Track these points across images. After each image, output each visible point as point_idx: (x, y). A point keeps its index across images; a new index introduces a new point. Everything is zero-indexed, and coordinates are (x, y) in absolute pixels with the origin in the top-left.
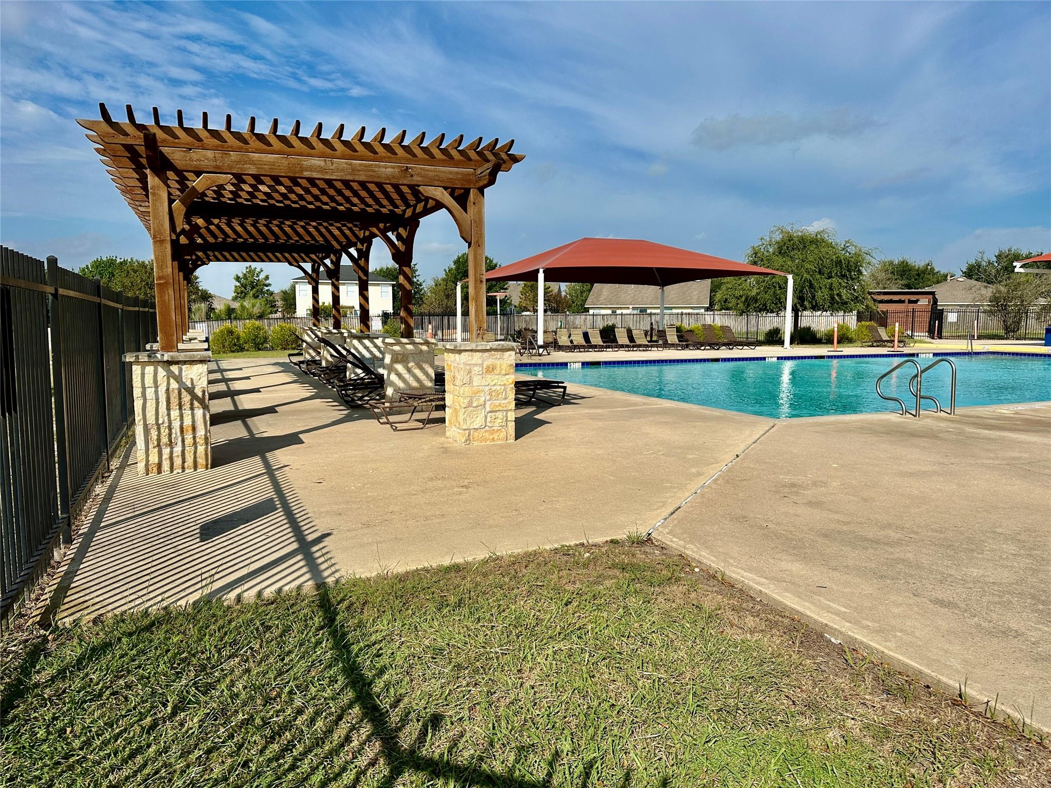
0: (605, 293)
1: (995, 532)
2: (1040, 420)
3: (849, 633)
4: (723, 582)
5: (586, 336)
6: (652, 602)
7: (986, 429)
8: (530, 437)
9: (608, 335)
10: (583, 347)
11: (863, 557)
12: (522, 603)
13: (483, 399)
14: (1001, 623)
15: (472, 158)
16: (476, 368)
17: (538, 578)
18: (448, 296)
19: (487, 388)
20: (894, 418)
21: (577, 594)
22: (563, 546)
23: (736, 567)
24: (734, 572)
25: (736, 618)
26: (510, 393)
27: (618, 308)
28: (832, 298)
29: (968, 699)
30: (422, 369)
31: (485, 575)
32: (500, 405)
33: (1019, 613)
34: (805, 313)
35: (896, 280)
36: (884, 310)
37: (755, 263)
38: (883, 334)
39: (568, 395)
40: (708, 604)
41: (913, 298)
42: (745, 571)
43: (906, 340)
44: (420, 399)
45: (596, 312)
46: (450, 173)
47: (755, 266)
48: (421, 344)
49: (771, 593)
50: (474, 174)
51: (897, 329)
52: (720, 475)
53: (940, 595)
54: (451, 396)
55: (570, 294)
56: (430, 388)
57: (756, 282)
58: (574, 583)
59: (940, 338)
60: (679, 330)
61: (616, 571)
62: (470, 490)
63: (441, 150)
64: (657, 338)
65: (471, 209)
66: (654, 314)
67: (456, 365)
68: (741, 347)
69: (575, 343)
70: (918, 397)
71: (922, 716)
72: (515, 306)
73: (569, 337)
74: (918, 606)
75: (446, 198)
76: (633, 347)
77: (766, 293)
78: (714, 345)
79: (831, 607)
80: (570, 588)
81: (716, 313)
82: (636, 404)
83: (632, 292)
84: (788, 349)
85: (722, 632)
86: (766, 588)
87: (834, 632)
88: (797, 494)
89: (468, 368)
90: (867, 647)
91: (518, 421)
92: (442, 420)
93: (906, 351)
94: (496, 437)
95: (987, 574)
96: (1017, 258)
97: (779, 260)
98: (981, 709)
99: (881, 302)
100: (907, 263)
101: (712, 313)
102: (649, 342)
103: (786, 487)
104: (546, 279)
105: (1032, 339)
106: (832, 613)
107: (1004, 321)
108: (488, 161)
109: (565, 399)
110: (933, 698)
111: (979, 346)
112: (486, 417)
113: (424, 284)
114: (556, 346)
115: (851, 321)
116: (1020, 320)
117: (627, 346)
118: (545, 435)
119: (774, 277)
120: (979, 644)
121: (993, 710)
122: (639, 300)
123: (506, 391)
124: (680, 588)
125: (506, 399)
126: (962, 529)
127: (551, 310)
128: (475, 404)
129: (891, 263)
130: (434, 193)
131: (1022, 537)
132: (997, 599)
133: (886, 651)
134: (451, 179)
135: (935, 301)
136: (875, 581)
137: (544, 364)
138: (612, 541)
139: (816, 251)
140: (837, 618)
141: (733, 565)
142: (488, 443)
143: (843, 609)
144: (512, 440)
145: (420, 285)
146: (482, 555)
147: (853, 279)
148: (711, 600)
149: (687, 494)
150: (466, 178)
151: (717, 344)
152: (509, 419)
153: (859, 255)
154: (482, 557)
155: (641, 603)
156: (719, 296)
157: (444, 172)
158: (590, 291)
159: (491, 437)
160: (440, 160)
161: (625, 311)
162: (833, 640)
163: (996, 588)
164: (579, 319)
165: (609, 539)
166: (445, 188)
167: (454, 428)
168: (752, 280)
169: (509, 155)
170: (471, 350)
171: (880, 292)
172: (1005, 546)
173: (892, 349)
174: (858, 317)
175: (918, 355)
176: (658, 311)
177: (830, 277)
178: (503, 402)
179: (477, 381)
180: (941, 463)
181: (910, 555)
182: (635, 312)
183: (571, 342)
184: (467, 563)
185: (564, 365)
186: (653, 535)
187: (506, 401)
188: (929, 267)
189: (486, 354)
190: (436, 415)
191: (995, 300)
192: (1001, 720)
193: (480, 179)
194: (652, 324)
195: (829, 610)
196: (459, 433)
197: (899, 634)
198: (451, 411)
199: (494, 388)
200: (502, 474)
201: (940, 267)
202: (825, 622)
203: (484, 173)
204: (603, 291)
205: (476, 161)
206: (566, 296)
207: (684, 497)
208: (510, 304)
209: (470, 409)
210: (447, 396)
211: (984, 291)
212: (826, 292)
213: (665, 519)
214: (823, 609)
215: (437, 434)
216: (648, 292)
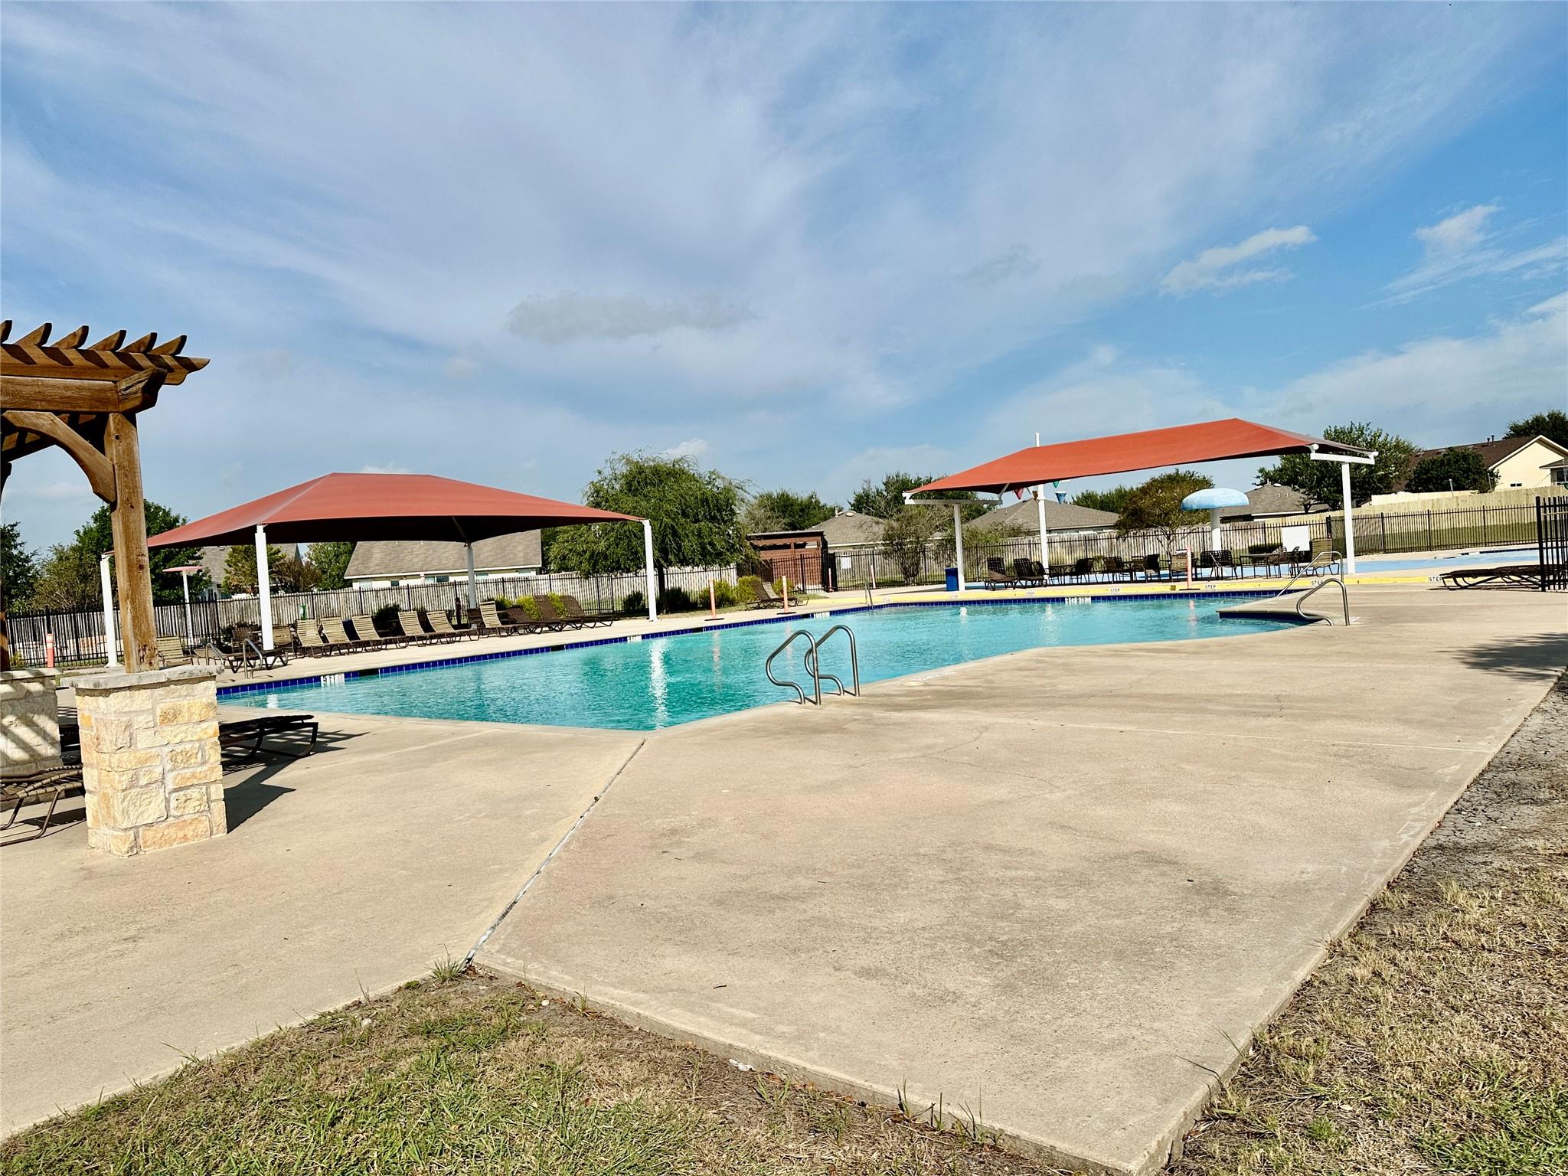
0: (378, 556)
1: (918, 854)
2: (950, 691)
3: (761, 1051)
4: (586, 1013)
5: (349, 627)
6: (477, 1079)
7: (895, 711)
8: (255, 822)
9: (388, 623)
10: (347, 646)
11: (770, 925)
12: (250, 1143)
13: (160, 770)
14: (936, 986)
15: (109, 363)
16: (141, 718)
17: (279, 1088)
18: (85, 578)
19: (167, 749)
20: (792, 709)
21: (352, 1099)
22: (323, 1015)
23: (603, 983)
24: (601, 994)
25: (606, 1069)
26: (212, 752)
27: (401, 577)
28: (704, 548)
29: (910, 1109)
30: (31, 724)
31: (178, 1105)
32: (193, 775)
33: (954, 965)
34: (672, 569)
35: (778, 518)
36: (768, 559)
37: (597, 505)
38: (770, 590)
39: (323, 735)
40: (563, 1060)
41: (799, 541)
42: (615, 987)
43: (798, 596)
44: (30, 783)
45: (365, 585)
46: (67, 388)
47: (599, 510)
48: (28, 680)
49: (653, 1015)
50: (115, 389)
51: (785, 584)
52: (573, 836)
53: (864, 961)
54: (95, 772)
55: (317, 559)
56: (52, 758)
57: (602, 530)
58: (345, 1078)
59: (836, 590)
60: (500, 605)
61: (416, 1038)
62: (141, 943)
63: (45, 350)
64: (467, 621)
65: (113, 448)
66: (461, 583)
67: (100, 716)
68: (592, 625)
69: (331, 641)
70: (817, 677)
71: (859, 1154)
72: (219, 586)
73: (320, 632)
74: (841, 985)
75: (61, 428)
76: (432, 638)
77: (617, 545)
78: (554, 625)
79: (733, 1017)
80: (337, 1092)
81: (553, 575)
82: (440, 737)
83: (422, 551)
84: (656, 622)
85: (587, 1100)
86: (645, 1009)
87: (743, 1054)
88: (679, 844)
89: (125, 719)
90: (785, 1065)
91: (230, 796)
92: (80, 815)
93: (799, 611)
94: (190, 834)
95: (915, 916)
96: (905, 485)
97: (629, 501)
98: (925, 1118)
99: (763, 548)
100: (788, 496)
101: (547, 576)
102: (455, 627)
103: (666, 835)
104: (270, 540)
105: (933, 583)
106: (736, 1025)
107: (902, 564)
108: (140, 368)
109: (318, 743)
110: (869, 1120)
111: (880, 596)
112: (167, 801)
113: (34, 558)
114: (299, 649)
115: (730, 577)
116: (918, 561)
117: (421, 638)
118: (284, 814)
119: (626, 524)
120: (916, 1023)
121: (938, 1116)
122: (435, 563)
123: (204, 751)
124: (521, 1042)
125: (204, 763)
126: (882, 857)
127: (283, 588)
128: (143, 781)
129: (769, 497)
130: (35, 421)
131: (948, 855)
132: (929, 951)
133: (808, 1066)
134: (69, 397)
135: (825, 543)
136: (787, 959)
137: (278, 684)
138: (408, 987)
139: (675, 487)
140: (744, 1031)
141: (597, 982)
142: (175, 846)
143: (750, 1015)
144: (221, 834)
145: (27, 560)
146: (168, 1067)
147: (725, 522)
148: (567, 1051)
149: (526, 877)
150: (99, 397)
151: (558, 624)
152: (213, 797)
153: (729, 490)
154: (170, 1071)
155: (459, 1086)
156: (554, 550)
157: (53, 386)
158: (350, 553)
159: (181, 834)
160: (44, 367)
161: (412, 582)
162: (741, 1067)
163: (926, 935)
164: (336, 600)
165: (403, 983)
166: (57, 413)
167: (104, 828)
168: (596, 527)
169: (179, 360)
170: (130, 688)
171: (759, 536)
172: (930, 872)
173: (782, 611)
174: (738, 569)
175: (812, 615)
176: (465, 578)
177: (697, 521)
178: (199, 769)
179: (143, 741)
180: (851, 766)
181: (826, 909)
182: (431, 582)
183: (324, 639)
184: (140, 1089)
185: (314, 681)
186: (475, 959)
187: (205, 768)
188: (814, 500)
189: (160, 691)
190: (66, 805)
191: (889, 538)
192: (948, 1128)
193: (126, 397)
194: (458, 600)
195: (731, 1021)
196: (116, 837)
197: (822, 1035)
198: (95, 799)
199: (179, 748)
200: (205, 901)
201: (826, 500)
202: (729, 1042)
203: (134, 389)
204: (372, 553)
205: (115, 368)
206: (309, 564)
207: (520, 883)
208: (209, 583)
209: (135, 791)
210: (85, 771)
211: (876, 528)
212: (694, 540)
213: (493, 928)
214: (725, 1021)
215: (69, 844)
216: (447, 553)
